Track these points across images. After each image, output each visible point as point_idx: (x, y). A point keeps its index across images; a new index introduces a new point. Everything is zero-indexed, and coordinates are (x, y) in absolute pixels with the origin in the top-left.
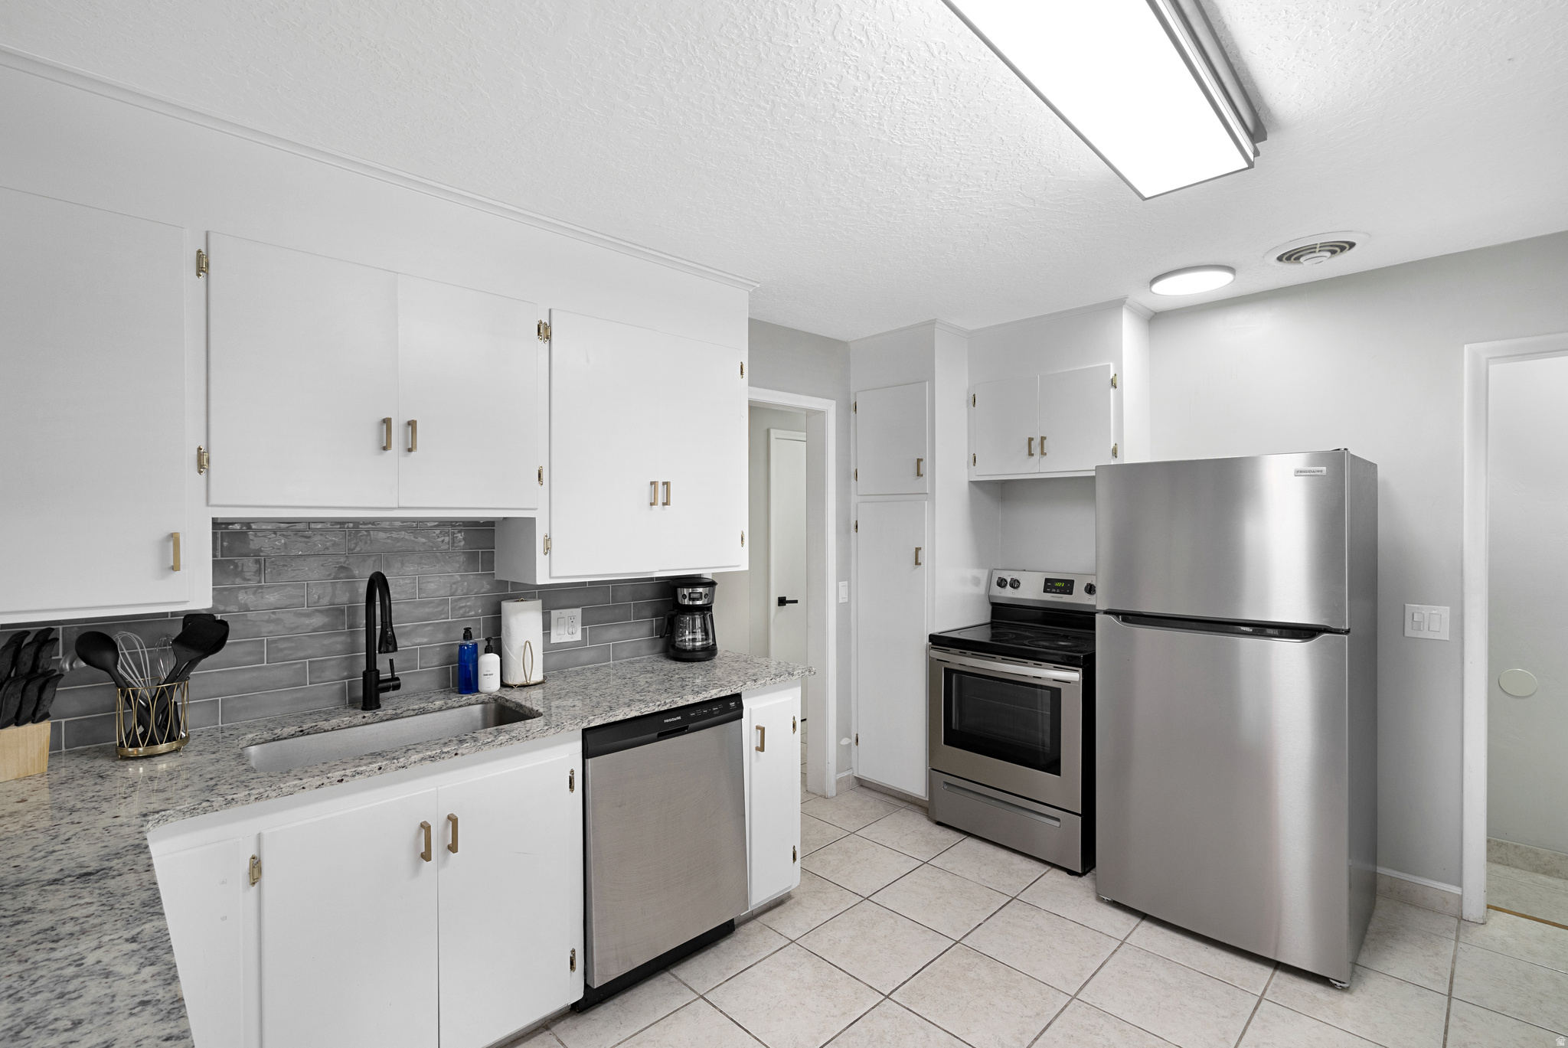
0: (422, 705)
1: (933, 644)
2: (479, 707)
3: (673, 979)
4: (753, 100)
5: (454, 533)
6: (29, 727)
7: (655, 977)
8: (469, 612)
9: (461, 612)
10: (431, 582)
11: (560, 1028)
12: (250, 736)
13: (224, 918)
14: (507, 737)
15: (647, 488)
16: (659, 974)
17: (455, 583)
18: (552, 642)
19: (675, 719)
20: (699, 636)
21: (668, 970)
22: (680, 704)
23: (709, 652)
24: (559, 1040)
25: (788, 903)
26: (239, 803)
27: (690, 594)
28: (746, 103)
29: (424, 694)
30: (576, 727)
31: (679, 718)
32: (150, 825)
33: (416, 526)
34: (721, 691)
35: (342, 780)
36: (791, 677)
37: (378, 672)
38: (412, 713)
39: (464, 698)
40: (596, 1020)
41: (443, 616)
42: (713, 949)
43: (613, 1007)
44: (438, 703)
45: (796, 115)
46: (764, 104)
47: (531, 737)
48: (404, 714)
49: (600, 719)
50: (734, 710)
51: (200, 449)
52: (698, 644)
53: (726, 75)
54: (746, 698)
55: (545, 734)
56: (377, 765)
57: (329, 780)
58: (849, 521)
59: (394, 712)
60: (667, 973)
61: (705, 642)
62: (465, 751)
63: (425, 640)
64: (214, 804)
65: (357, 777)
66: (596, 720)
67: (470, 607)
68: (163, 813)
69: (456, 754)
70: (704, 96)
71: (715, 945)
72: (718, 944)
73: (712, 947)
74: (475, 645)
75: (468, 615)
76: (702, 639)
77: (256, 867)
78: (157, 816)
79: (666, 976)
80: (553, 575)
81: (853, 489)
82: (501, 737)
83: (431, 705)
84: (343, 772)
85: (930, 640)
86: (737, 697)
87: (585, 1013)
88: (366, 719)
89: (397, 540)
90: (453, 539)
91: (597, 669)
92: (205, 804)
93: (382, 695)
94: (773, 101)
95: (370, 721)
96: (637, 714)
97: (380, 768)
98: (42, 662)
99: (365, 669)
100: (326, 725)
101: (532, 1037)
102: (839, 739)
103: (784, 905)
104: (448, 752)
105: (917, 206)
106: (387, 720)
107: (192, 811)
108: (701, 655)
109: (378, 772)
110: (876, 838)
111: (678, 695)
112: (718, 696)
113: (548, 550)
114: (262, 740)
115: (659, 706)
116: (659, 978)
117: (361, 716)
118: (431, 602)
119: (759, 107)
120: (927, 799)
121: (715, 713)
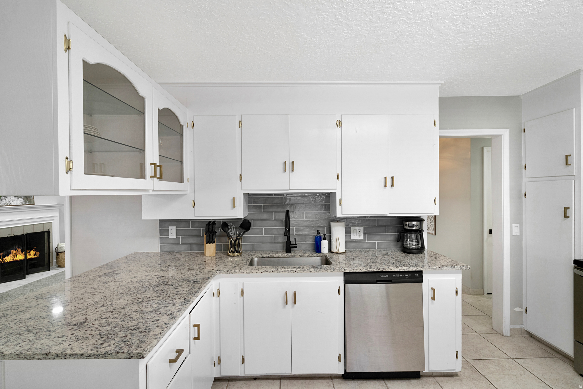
0: (302, 254)
1: (578, 266)
2: (319, 258)
3: (384, 384)
4: (383, 7)
5: (316, 198)
6: (211, 244)
7: (377, 380)
8: (321, 225)
9: (319, 224)
10: (309, 214)
11: (336, 381)
12: (256, 255)
13: (235, 303)
14: (313, 269)
15: (383, 180)
16: (380, 380)
17: (316, 215)
18: (351, 238)
19: (385, 276)
20: (414, 243)
21: (384, 380)
22: (387, 271)
23: (420, 250)
24: (333, 385)
25: (455, 378)
26: (237, 272)
27: (409, 224)
28: (380, 9)
29: (305, 251)
30: (339, 271)
31: (388, 276)
32: (217, 273)
33: (303, 195)
34: (409, 268)
35: (262, 272)
36: (453, 268)
37: (290, 242)
38: (299, 256)
39: (316, 254)
40: (349, 385)
41: (312, 226)
42: (407, 381)
43: (356, 383)
44: (307, 254)
45: (407, 3)
46: (388, 6)
47: (321, 271)
48: (297, 256)
49: (349, 270)
50: (417, 278)
51: (240, 175)
52: (414, 246)
53: (364, 3)
54: (424, 274)
55: (327, 271)
56: (271, 270)
57: (259, 272)
58: (520, 191)
59: (294, 255)
60: (383, 381)
61: (417, 246)
62: (298, 271)
63: (307, 233)
64: (232, 271)
65: (266, 272)
66: (348, 270)
67: (321, 223)
68: (221, 271)
69: (296, 272)
70: (361, 15)
71: (409, 380)
72: (410, 380)
73: (407, 380)
74: (321, 236)
75: (320, 226)
76: (415, 244)
77: (243, 292)
78: (219, 271)
79: (382, 382)
80: (343, 213)
81: (523, 174)
82: (311, 269)
83: (305, 255)
84: (262, 270)
85: (574, 263)
86: (421, 272)
87: (346, 380)
88: (286, 256)
89: (298, 200)
90: (316, 199)
91: (369, 251)
92: (230, 271)
93: (292, 249)
94: (392, 3)
95: (287, 256)
96: (366, 271)
97: (272, 271)
98: (213, 229)
99: (287, 240)
100: (275, 256)
101: (325, 379)
102: (513, 306)
103: (452, 377)
104: (293, 270)
105: (514, 14)
106: (291, 257)
107: (227, 272)
108: (415, 251)
109: (272, 272)
110: (528, 367)
111: (387, 267)
112: (407, 270)
113: (341, 204)
114: (259, 257)
115: (376, 269)
116: (379, 381)
117: (284, 255)
118: (309, 221)
119: (387, 8)
120: (573, 357)
121: (406, 277)
